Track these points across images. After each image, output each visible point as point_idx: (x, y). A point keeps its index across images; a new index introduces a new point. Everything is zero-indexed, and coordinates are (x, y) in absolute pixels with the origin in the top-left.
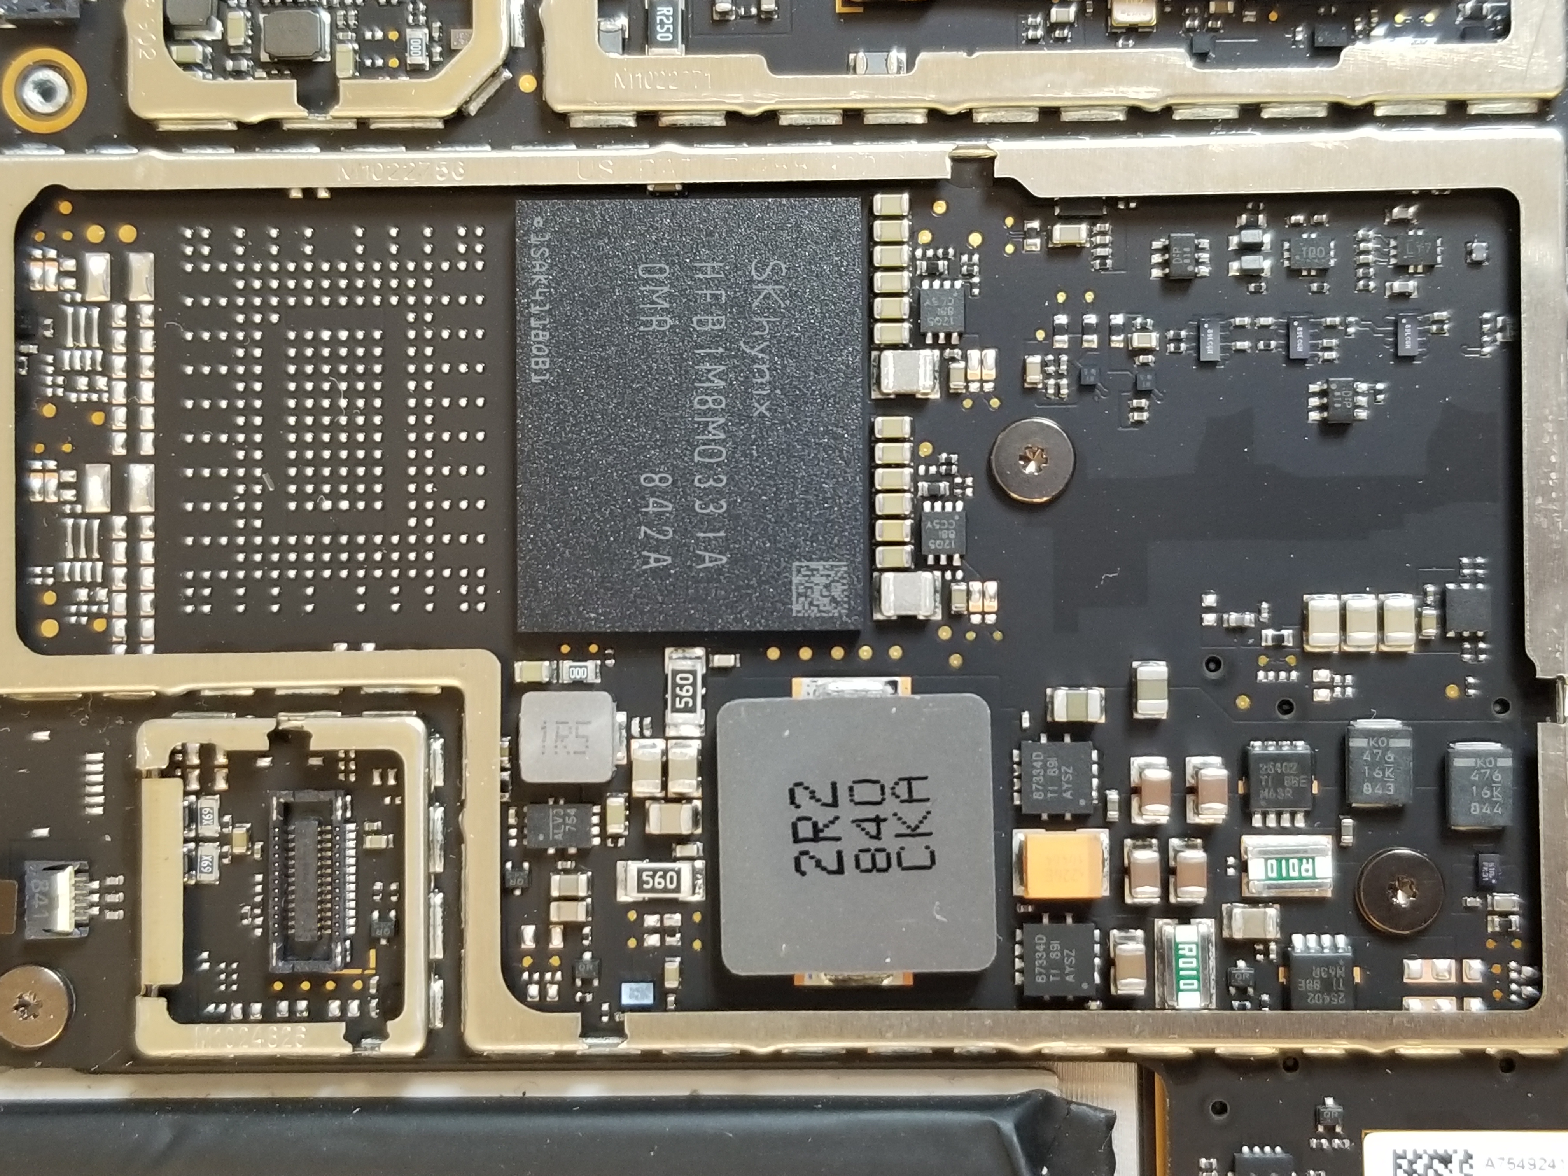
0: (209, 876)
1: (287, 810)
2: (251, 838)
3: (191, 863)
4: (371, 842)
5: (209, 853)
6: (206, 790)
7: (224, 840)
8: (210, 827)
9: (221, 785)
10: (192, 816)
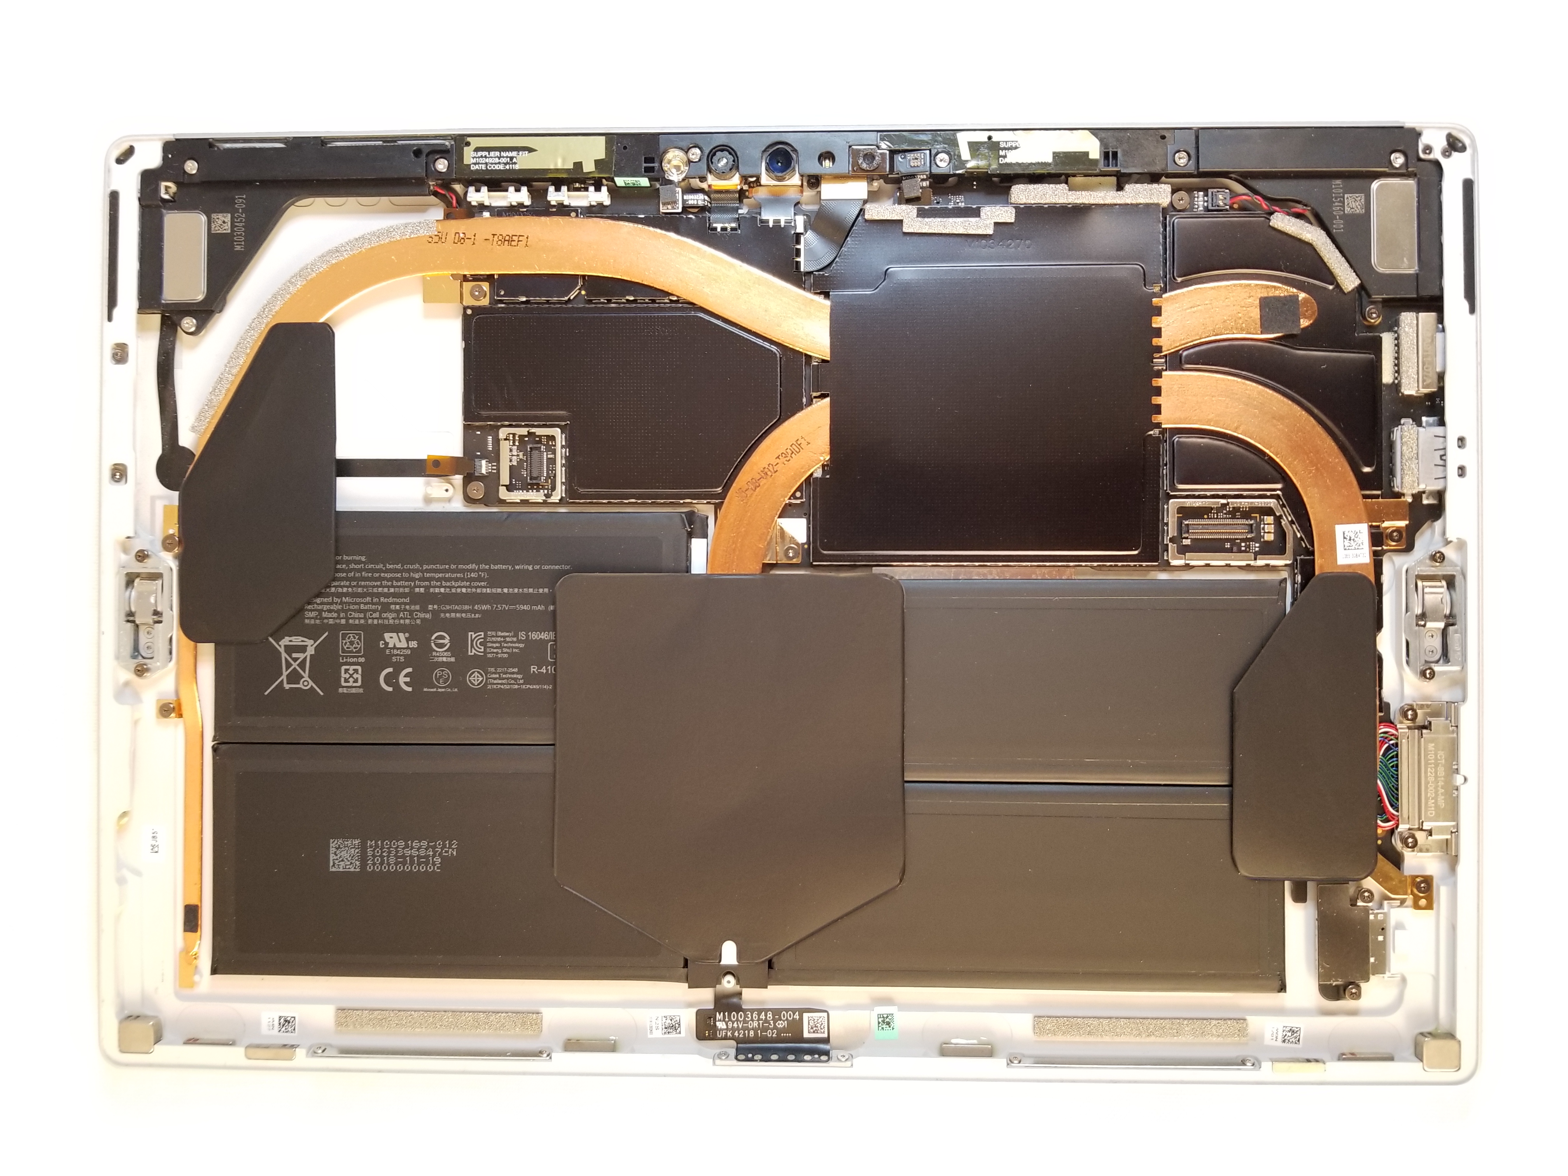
0: (515, 463)
1: (531, 448)
2: (524, 455)
3: (511, 461)
4: (549, 456)
5: (514, 458)
6: (514, 445)
7: (518, 455)
8: (515, 453)
9: (517, 444)
10: (511, 450)
